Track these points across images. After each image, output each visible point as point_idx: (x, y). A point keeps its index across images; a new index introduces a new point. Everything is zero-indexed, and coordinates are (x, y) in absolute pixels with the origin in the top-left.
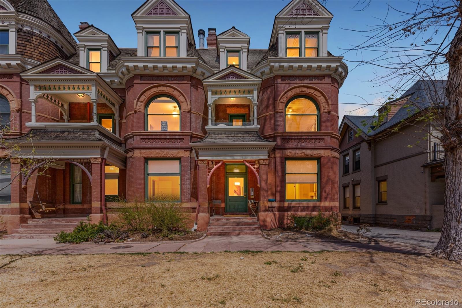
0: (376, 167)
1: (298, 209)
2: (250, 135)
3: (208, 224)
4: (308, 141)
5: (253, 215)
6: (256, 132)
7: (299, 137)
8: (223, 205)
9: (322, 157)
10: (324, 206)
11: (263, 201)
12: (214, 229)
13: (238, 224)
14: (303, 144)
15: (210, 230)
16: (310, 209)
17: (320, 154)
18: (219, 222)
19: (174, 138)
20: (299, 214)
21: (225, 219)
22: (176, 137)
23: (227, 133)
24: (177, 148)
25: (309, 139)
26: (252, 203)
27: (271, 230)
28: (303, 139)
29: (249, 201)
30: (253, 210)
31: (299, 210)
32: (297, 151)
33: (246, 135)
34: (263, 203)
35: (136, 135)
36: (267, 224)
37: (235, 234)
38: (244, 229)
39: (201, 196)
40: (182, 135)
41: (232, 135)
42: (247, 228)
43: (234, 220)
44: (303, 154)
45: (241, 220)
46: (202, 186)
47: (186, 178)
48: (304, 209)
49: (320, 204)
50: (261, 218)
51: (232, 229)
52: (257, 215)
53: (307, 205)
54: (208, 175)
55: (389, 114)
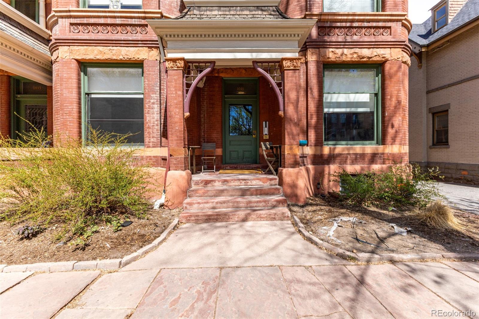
0: (428, 92)
1: (346, 160)
2: (265, 13)
3: (186, 192)
4: (364, 30)
5: (270, 173)
6: (276, 6)
7: (348, 24)
8: (219, 152)
9: (387, 61)
10: (390, 154)
11: (291, 145)
12: (197, 205)
13: (244, 193)
14: (355, 38)
15: (188, 207)
16: (366, 159)
17: (384, 56)
18: (209, 187)
19: (129, 23)
20: (350, 168)
21: (219, 181)
22: (133, 21)
23: (222, 8)
24: (134, 43)
25: (365, 27)
26: (267, 148)
27: (306, 204)
28: (355, 27)
29: (263, 145)
30: (270, 162)
31: (349, 161)
32: (346, 51)
33: (257, 13)
34: (291, 149)
35: (62, 17)
36: (299, 192)
37: (236, 219)
38: (255, 204)
39: (172, 134)
40: (145, 18)
41: (232, 13)
42: (260, 202)
43: (237, 183)
44: (355, 56)
45: (250, 183)
46: (175, 113)
47: (152, 101)
48: (356, 159)
49: (384, 149)
50: (287, 179)
51: (231, 204)
52: (276, 171)
53: (361, 152)
54: (187, 91)
55: (451, 11)
